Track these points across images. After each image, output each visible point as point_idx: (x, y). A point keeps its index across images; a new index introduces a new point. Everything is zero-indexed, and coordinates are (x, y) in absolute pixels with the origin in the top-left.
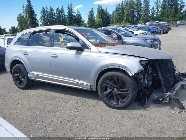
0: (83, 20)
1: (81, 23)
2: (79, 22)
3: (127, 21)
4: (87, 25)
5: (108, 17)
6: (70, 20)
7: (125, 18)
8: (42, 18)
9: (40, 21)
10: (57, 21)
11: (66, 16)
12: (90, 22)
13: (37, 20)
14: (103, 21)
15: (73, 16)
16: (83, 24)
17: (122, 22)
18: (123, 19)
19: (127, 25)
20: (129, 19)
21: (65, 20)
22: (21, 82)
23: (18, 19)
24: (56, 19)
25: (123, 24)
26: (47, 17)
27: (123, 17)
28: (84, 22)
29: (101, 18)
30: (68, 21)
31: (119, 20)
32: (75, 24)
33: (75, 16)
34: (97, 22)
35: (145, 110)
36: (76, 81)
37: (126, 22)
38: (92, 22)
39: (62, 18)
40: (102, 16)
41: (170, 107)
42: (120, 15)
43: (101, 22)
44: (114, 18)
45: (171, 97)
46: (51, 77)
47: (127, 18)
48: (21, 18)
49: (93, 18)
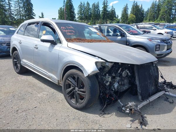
0: (116, 16)
1: (114, 18)
2: (113, 17)
3: (163, 19)
4: (121, 21)
5: (142, 14)
6: (104, 15)
7: (160, 16)
8: (79, 12)
9: (77, 14)
10: (92, 15)
11: (101, 12)
12: (123, 18)
13: (75, 13)
14: (136, 17)
15: (107, 11)
16: (116, 19)
17: (157, 19)
18: (158, 17)
19: (161, 23)
20: (165, 16)
21: (99, 15)
22: (17, 67)
23: (59, 12)
24: (91, 13)
25: (158, 21)
26: (84, 11)
27: (159, 14)
28: (117, 18)
29: (135, 15)
30: (102, 16)
31: (154, 17)
32: (108, 19)
33: (109, 11)
34: (130, 18)
35: (102, 116)
36: (49, 73)
37: (161, 20)
38: (125, 18)
39: (97, 12)
40: (136, 13)
41: (132, 119)
42: (156, 13)
43: (134, 19)
44: (149, 15)
45: (132, 108)
46: (33, 66)
47: (162, 15)
48: (61, 11)
49: (127, 14)
